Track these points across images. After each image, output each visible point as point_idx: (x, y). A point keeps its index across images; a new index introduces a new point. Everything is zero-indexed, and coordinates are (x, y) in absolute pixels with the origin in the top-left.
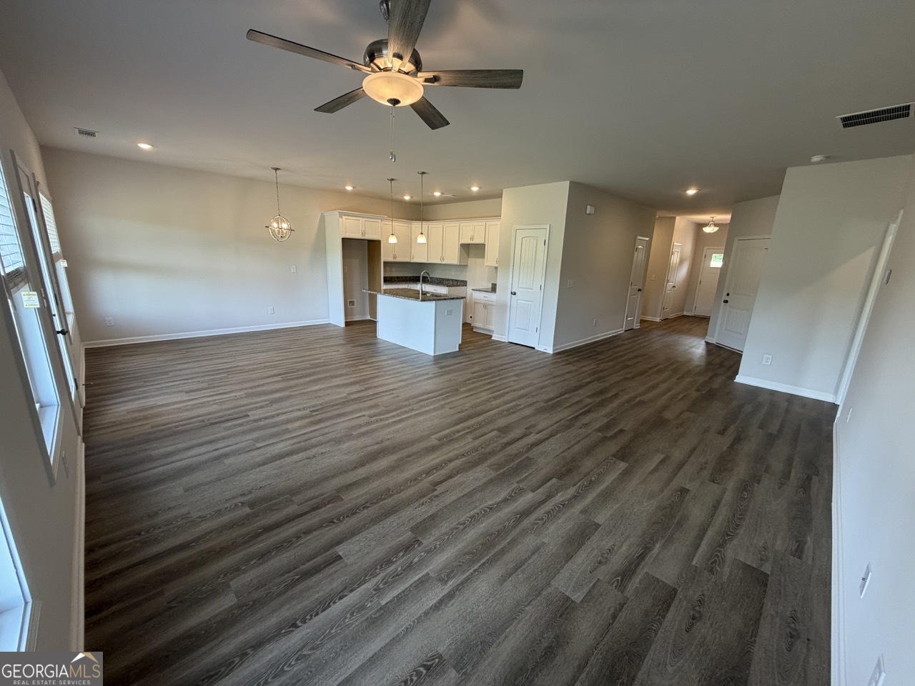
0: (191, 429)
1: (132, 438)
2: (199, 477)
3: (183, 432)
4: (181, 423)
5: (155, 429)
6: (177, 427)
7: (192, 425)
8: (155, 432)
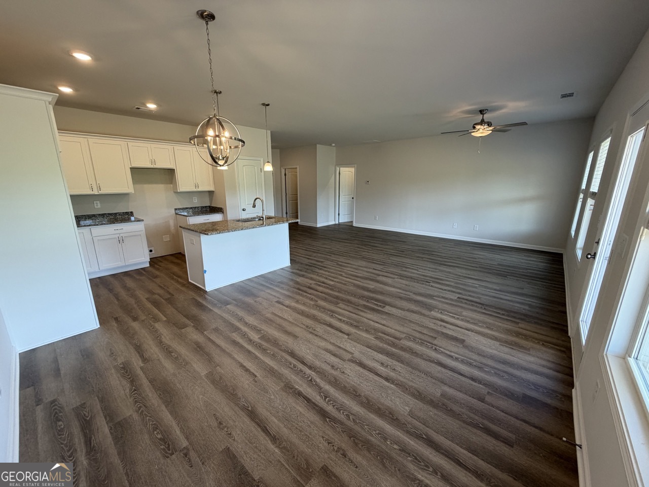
0: (496, 308)
1: (535, 323)
2: (513, 290)
3: (502, 309)
4: (499, 316)
5: (518, 321)
6: (503, 314)
7: (494, 310)
8: (519, 319)
